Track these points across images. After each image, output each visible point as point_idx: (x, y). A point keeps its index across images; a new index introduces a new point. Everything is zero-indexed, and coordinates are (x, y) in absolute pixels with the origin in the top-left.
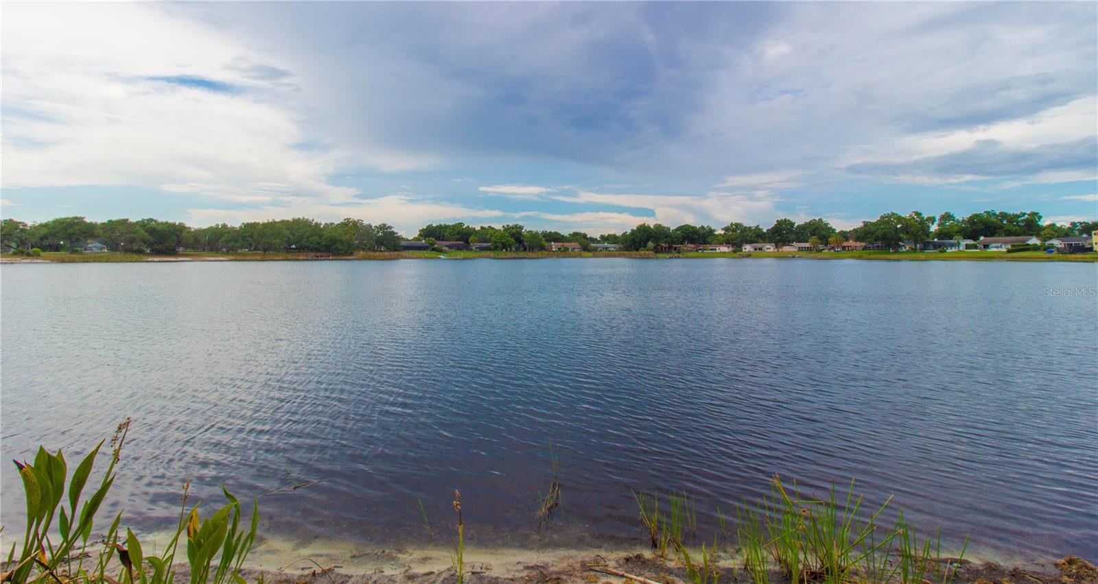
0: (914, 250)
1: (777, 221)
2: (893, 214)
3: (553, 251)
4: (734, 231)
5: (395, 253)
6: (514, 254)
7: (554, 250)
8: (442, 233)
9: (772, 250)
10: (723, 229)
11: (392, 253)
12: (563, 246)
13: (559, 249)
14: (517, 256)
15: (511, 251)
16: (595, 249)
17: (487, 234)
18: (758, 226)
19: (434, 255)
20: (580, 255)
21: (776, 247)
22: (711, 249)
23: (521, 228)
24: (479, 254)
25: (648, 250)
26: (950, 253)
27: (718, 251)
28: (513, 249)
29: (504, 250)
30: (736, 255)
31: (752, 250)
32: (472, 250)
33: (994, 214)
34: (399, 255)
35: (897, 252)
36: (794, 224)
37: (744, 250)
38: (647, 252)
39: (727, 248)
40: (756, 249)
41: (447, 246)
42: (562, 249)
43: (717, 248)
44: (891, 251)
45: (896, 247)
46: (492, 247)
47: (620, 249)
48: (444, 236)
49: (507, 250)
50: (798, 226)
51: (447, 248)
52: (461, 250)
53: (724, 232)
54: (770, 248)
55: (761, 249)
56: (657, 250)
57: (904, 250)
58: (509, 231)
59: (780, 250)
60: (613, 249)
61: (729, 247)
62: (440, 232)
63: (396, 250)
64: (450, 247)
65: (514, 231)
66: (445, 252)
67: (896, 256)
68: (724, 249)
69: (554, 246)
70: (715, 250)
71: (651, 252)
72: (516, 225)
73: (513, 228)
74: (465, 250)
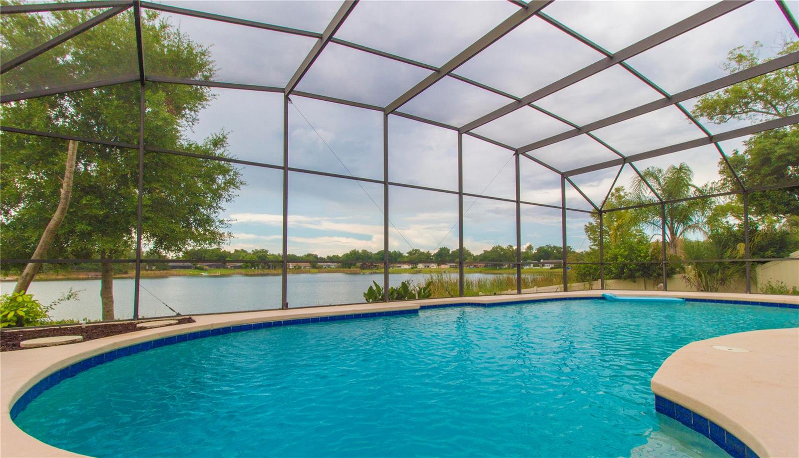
0: (509, 267)
1: (440, 248)
2: (499, 246)
3: (290, 269)
4: (415, 254)
5: (165, 271)
6: (260, 272)
7: (291, 267)
8: (203, 255)
9: (435, 267)
10: (407, 253)
11: (162, 271)
12: (297, 265)
13: (295, 267)
14: (262, 272)
15: (258, 268)
16: (321, 267)
17: (240, 256)
18: (429, 251)
19: (196, 273)
20: (310, 271)
21: (438, 266)
22: (398, 267)
23: (267, 251)
24: (233, 271)
25: (357, 268)
26: (525, 269)
27: (402, 268)
28: (260, 267)
29: (253, 268)
30: (413, 271)
31: (423, 267)
32: (227, 268)
33: (551, 247)
34: (167, 273)
35: (500, 269)
36: (449, 250)
37: (418, 267)
38: (355, 269)
39: (408, 266)
40: (425, 267)
41: (207, 266)
42: (297, 267)
43: (402, 266)
44: (498, 268)
45: (501, 266)
46: (243, 266)
47: (338, 267)
48: (205, 257)
49: (255, 268)
50: (453, 252)
51: (207, 267)
52: (219, 268)
53: (408, 255)
54: (433, 266)
55: (428, 267)
56: (363, 267)
57: (504, 267)
58: (257, 255)
59: (440, 267)
60: (333, 267)
61: (409, 265)
62: (201, 254)
63: (165, 270)
64: (210, 266)
65: (261, 254)
66: (206, 270)
67: (500, 271)
68: (406, 267)
69: (291, 265)
70: (401, 267)
71: (358, 269)
72: (263, 250)
73: (260, 252)
74: (222, 269)
